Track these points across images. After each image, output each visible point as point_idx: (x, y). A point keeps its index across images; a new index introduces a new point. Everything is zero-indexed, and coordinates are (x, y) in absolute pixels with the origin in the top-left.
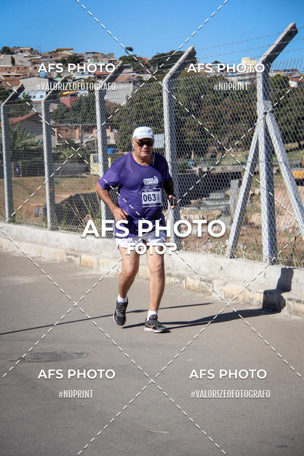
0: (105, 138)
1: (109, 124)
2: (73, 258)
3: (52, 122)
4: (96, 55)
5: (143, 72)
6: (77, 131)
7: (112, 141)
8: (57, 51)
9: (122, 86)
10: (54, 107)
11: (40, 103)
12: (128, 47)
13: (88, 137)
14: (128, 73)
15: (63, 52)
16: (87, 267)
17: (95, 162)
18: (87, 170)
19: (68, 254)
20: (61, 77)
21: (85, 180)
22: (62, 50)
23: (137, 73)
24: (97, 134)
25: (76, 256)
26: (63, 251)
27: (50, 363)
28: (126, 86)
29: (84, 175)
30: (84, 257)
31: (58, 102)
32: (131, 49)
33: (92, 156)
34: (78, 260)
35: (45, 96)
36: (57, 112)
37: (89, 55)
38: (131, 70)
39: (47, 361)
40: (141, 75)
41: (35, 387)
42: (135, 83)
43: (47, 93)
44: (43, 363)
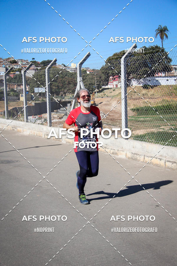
0: (25, 88)
1: (27, 84)
2: (14, 129)
3: (7, 83)
4: (22, 60)
5: (38, 66)
6: (15, 86)
7: (27, 90)
8: (9, 58)
9: (31, 71)
10: (8, 77)
11: (3, 76)
12: (33, 58)
13: (19, 88)
14: (33, 67)
15: (11, 59)
16: (19, 132)
17: (21, 96)
18: (19, 99)
19: (12, 128)
20: (10, 67)
21: (18, 103)
22: (10, 58)
23: (36, 67)
24: (23, 87)
25: (15, 128)
26: (11, 126)
27: (7, 164)
28: (32, 71)
29: (18, 101)
30: (18, 128)
31: (9, 76)
32: (34, 59)
33: (20, 94)
34: (16, 129)
35: (4, 74)
36: (8, 79)
37: (20, 60)
38: (34, 66)
39: (6, 163)
40: (37, 68)
41: (1, 172)
42: (35, 70)
43: (5, 73)
44: (4, 164)
